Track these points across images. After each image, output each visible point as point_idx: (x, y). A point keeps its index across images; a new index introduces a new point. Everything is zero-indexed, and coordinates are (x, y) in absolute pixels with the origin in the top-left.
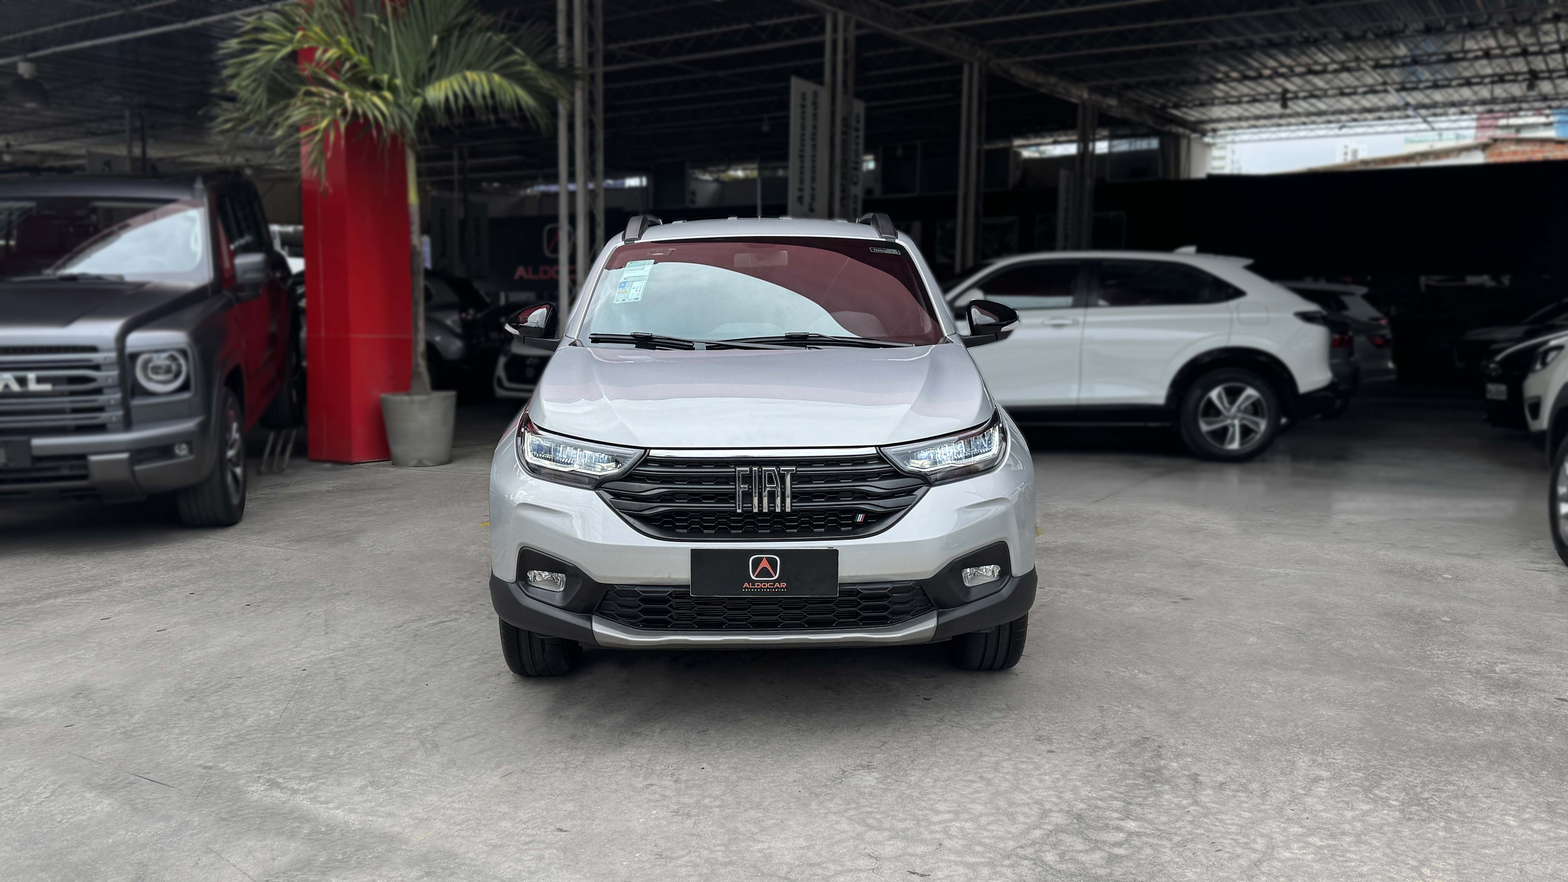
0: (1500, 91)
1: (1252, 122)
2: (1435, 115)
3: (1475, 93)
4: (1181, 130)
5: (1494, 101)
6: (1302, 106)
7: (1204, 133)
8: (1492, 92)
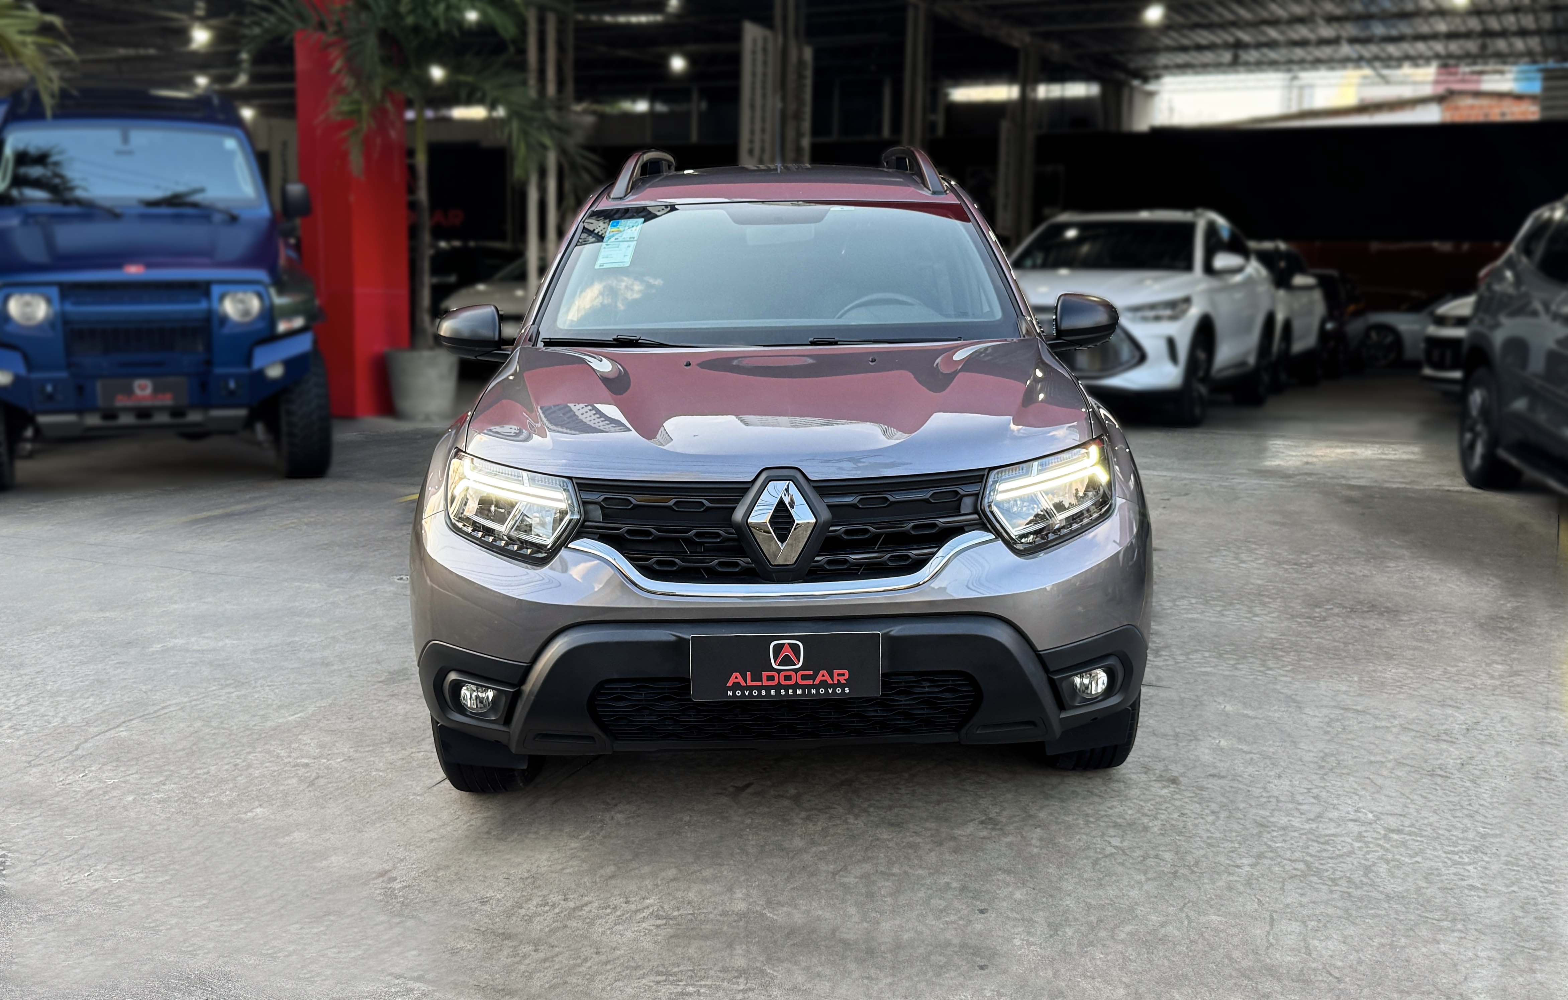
0: (1454, 47)
1: (1199, 69)
2: (1388, 67)
3: (1430, 48)
4: (1121, 76)
5: (1450, 56)
6: (1252, 55)
7: (1146, 79)
8: (1446, 47)
